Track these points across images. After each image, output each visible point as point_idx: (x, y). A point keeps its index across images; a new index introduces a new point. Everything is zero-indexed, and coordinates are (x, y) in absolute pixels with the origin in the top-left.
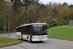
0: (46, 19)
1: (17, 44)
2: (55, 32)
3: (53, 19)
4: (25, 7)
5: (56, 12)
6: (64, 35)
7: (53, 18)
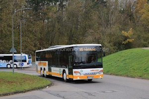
0: (108, 31)
1: (42, 88)
2: (127, 61)
3: (123, 32)
4: (58, 3)
5: (131, 16)
6: (148, 69)
7: (124, 30)
